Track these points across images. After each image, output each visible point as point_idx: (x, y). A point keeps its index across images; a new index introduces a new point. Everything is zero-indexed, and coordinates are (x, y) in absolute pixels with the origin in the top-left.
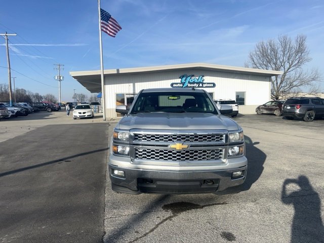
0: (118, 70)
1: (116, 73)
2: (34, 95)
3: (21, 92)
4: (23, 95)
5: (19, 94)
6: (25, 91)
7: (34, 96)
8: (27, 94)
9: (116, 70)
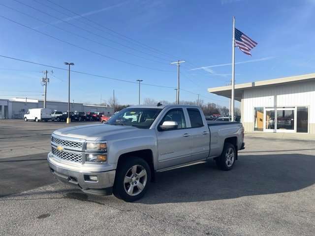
0: (253, 84)
1: (251, 86)
2: (223, 108)
3: (211, 106)
4: (213, 108)
5: (211, 107)
6: (215, 105)
7: (222, 110)
8: (217, 107)
9: (251, 83)
